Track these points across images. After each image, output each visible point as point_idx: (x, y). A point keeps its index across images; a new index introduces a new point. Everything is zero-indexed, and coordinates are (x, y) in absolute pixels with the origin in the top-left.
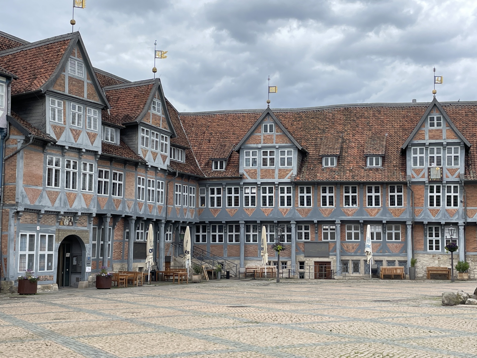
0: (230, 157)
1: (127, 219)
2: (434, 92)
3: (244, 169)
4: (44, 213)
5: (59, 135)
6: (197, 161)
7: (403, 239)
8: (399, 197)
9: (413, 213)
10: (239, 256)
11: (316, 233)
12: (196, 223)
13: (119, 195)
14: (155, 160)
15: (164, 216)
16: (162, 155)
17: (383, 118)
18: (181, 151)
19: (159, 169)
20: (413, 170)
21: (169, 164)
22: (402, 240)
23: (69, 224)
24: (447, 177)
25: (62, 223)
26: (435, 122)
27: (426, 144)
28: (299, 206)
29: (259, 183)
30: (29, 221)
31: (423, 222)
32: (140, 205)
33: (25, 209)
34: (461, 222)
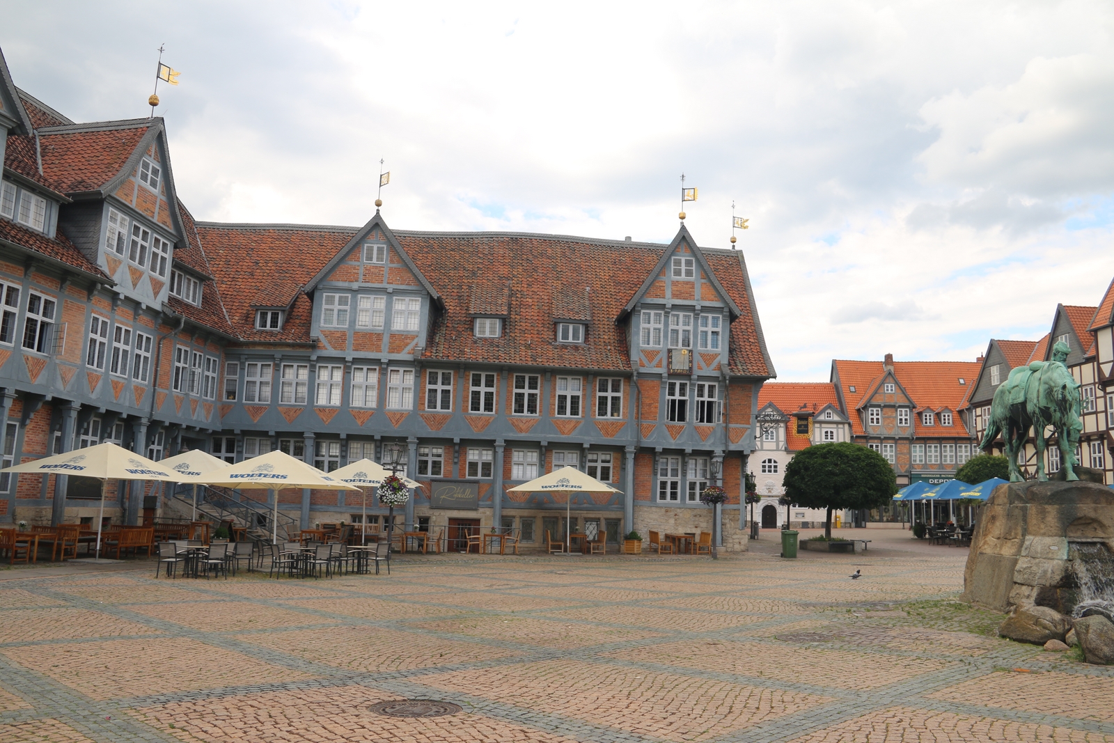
0: (293, 306)
1: (58, 407)
2: (682, 215)
3: (321, 329)
6: (224, 310)
7: (616, 478)
8: (615, 400)
9: (639, 429)
10: (300, 503)
11: (456, 463)
12: (214, 432)
13: (39, 350)
14: (135, 285)
15: (147, 409)
16: (152, 279)
17: (579, 261)
18: (195, 282)
19: (144, 307)
20: (642, 351)
21: (166, 301)
22: (613, 480)
24: (700, 368)
26: (683, 268)
27: (667, 306)
28: (427, 409)
29: (349, 358)
31: (654, 448)
32: (93, 379)
34: (718, 451)
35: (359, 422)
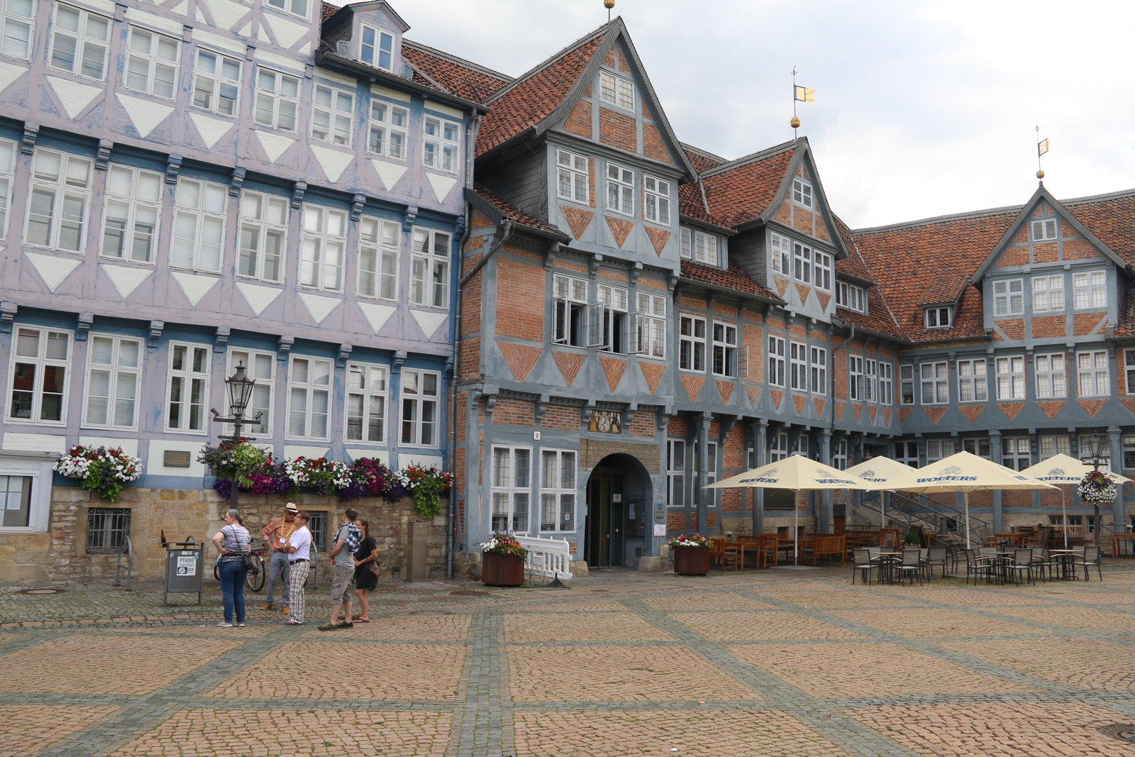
0: (962, 299)
1: (749, 424)
3: (995, 319)
4: (548, 400)
5: (579, 229)
6: (891, 314)
10: (991, 505)
12: (895, 438)
13: (727, 374)
14: (803, 302)
15: (829, 420)
16: (818, 294)
18: (859, 290)
19: (814, 322)
21: (834, 313)
23: (611, 428)
25: (593, 426)
29: (1030, 347)
30: (513, 418)
32: (776, 396)
33: (502, 390)
35: (1049, 415)
